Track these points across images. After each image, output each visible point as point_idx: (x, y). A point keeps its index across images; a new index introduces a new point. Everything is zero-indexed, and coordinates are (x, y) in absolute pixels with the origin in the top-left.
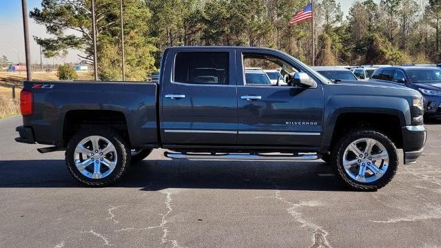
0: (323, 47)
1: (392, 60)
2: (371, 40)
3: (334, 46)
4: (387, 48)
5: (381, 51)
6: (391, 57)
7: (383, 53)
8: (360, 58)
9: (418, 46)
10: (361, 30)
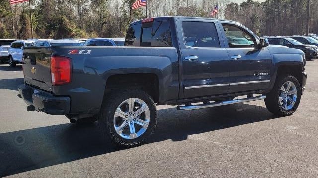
0: (25, 24)
1: (76, 35)
2: (61, 21)
3: (32, 24)
4: (72, 27)
5: (69, 29)
6: (75, 34)
7: (70, 30)
8: (53, 33)
9: (90, 25)
10: (50, 13)
